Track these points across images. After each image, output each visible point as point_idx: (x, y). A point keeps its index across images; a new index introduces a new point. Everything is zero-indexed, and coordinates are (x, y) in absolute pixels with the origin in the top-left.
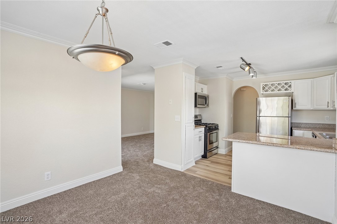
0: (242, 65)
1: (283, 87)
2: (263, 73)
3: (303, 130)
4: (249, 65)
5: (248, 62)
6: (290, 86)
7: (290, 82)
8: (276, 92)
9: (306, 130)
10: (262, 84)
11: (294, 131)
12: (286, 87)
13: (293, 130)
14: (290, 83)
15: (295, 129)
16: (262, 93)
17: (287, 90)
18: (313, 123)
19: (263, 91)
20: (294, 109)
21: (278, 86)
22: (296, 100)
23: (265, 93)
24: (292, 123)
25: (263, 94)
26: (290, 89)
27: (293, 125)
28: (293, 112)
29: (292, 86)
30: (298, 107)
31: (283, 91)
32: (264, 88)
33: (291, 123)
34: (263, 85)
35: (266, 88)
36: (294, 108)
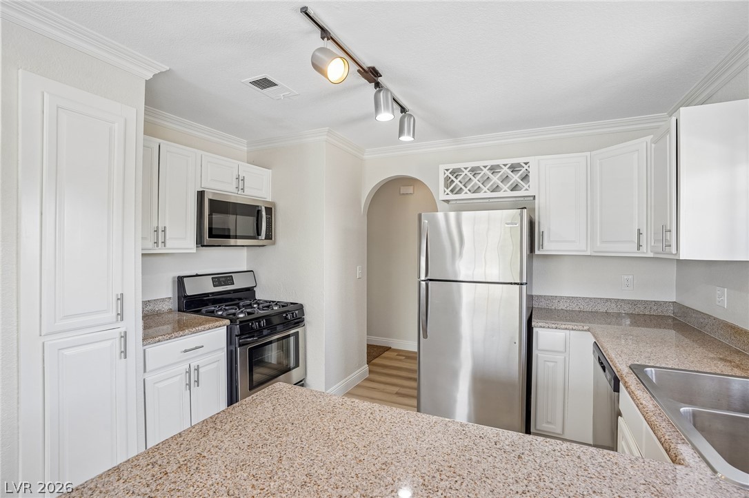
0: (318, 54)
1: (505, 179)
2: (447, 132)
3: (566, 329)
4: (372, 75)
5: (367, 64)
6: (525, 178)
7: (526, 164)
8: (485, 193)
9: (573, 329)
10: (442, 168)
11: (537, 332)
12: (515, 178)
13: (535, 330)
14: (526, 167)
15: (540, 324)
16: (443, 197)
17: (517, 188)
18: (591, 299)
19: (448, 191)
20: (537, 252)
21: (491, 176)
22: (543, 225)
23: (452, 197)
24: (532, 296)
25: (447, 201)
26: (526, 187)
27: (536, 305)
28: (536, 263)
29: (530, 175)
30: (549, 246)
31: (505, 192)
32: (448, 182)
33: (530, 298)
34: (447, 170)
35: (457, 182)
36: (539, 249)
